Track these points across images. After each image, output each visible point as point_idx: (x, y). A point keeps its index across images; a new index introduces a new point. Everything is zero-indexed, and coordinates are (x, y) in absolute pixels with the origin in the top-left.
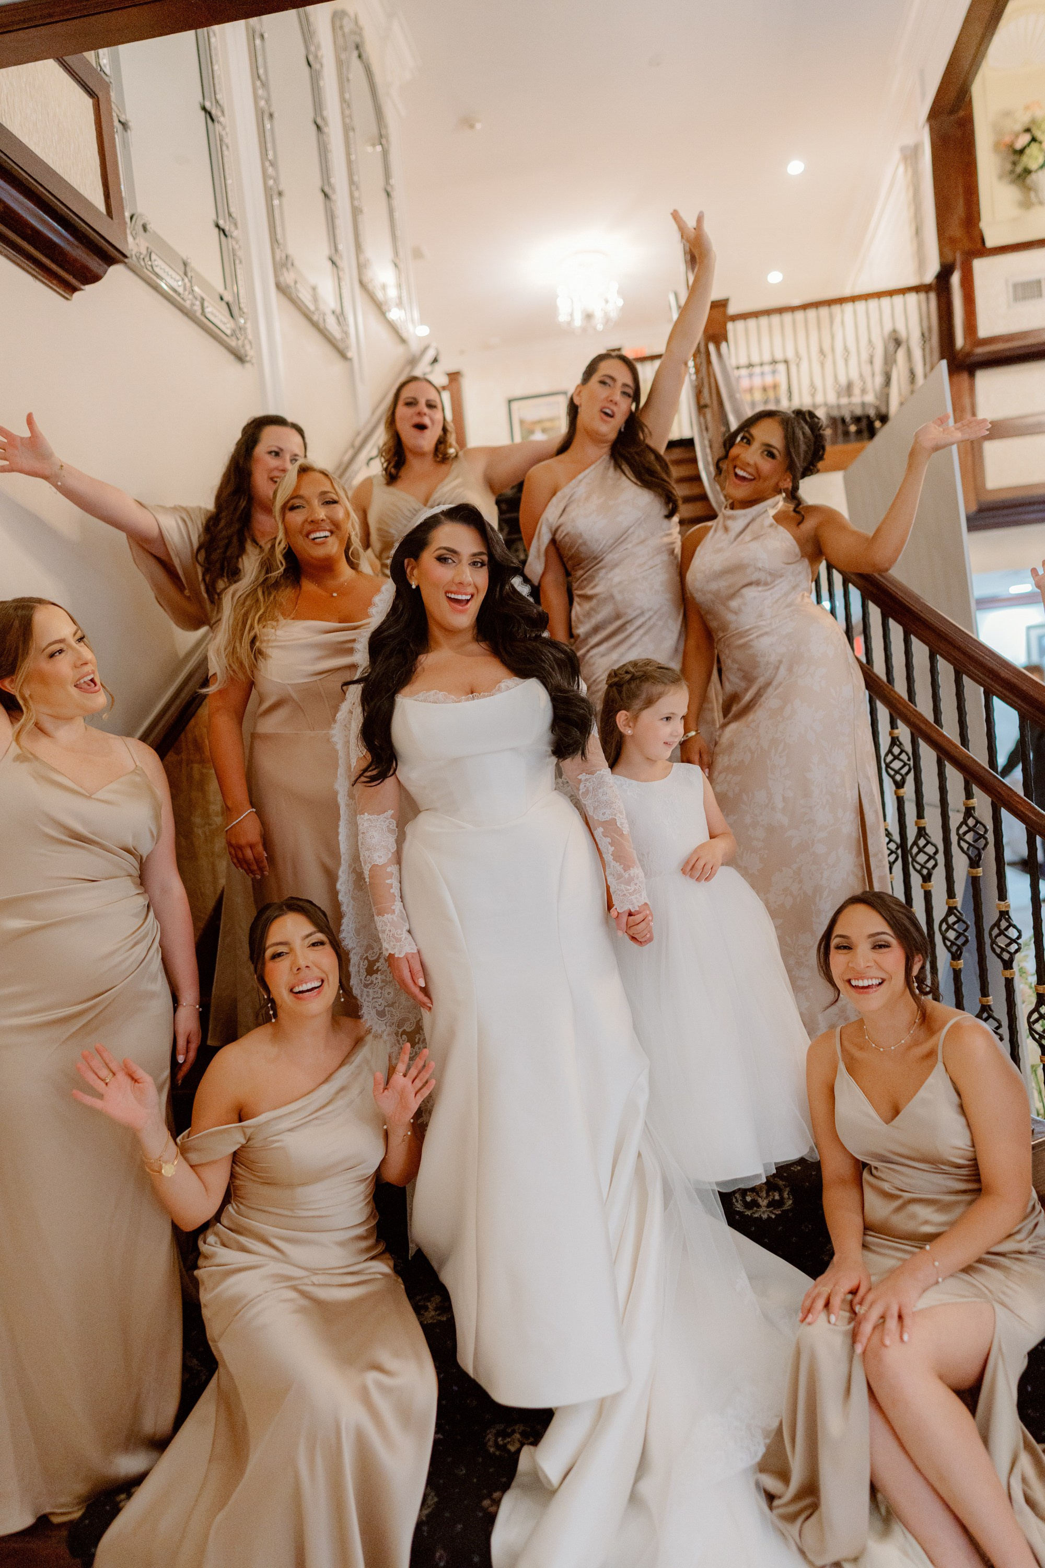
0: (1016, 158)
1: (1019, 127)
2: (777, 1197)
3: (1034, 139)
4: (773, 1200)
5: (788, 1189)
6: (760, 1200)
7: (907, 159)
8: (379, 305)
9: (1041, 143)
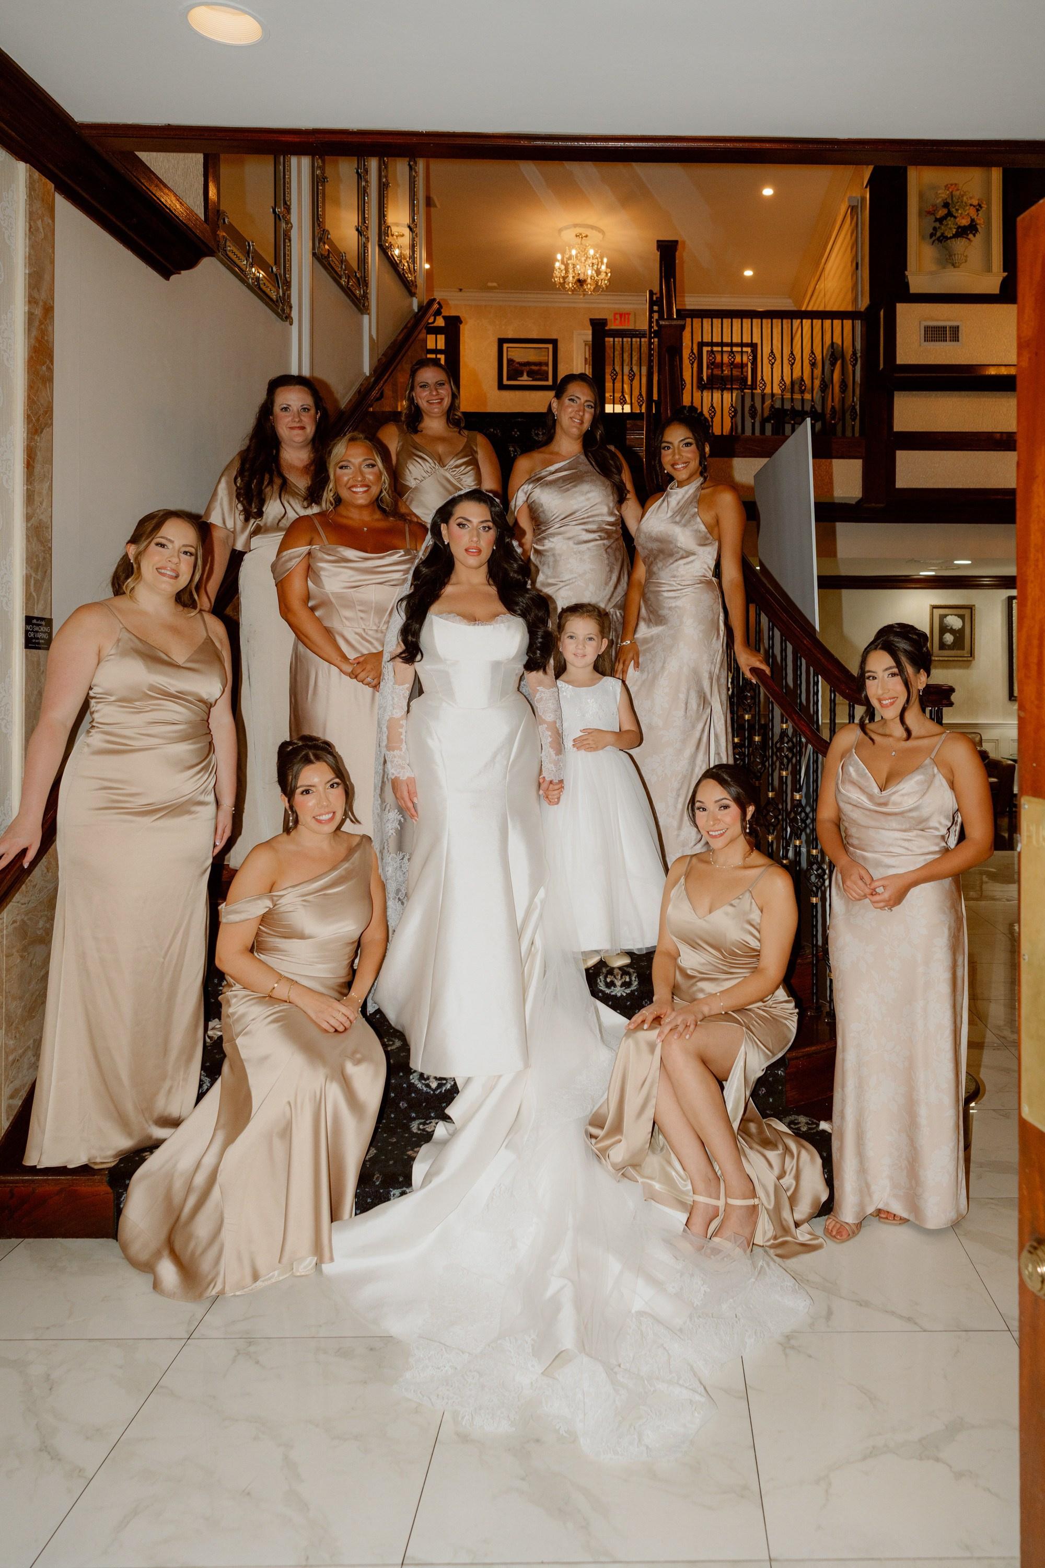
0: (937, 225)
1: (939, 201)
2: (628, 980)
3: (949, 214)
4: (625, 982)
5: (635, 974)
6: (616, 981)
7: (853, 209)
8: (393, 264)
9: (955, 217)
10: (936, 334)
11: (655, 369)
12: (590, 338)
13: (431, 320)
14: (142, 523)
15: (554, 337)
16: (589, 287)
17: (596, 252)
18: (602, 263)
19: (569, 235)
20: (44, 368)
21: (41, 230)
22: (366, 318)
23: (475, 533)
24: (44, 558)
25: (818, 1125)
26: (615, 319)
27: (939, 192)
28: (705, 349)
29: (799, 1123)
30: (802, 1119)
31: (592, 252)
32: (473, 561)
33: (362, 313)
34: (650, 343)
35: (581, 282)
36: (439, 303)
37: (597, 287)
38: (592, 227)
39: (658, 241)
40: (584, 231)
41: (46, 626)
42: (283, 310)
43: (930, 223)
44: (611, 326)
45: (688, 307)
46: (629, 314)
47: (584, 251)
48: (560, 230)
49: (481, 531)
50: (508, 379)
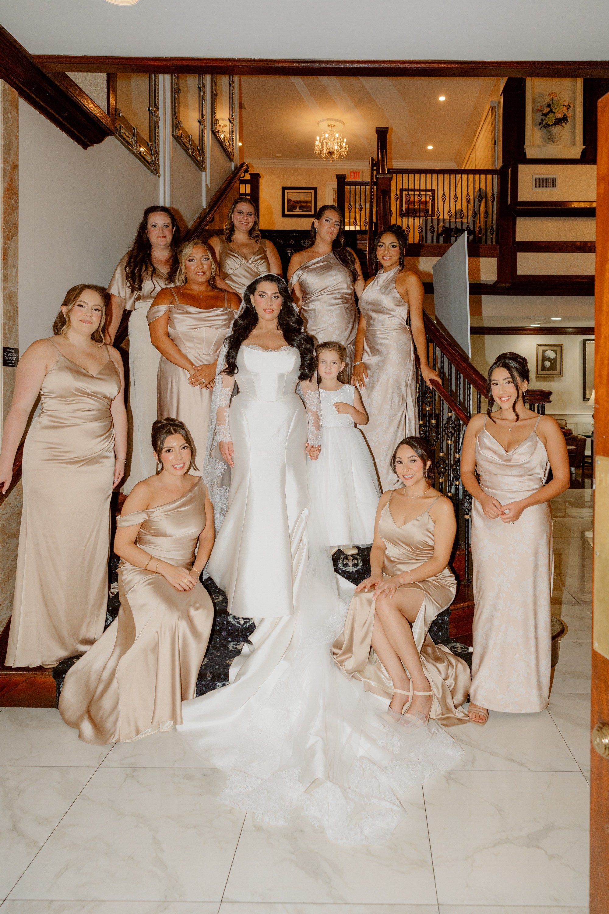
0: (543, 117)
1: (545, 103)
3: (551, 111)
4: (354, 564)
5: (361, 559)
6: (349, 563)
7: (493, 108)
8: (220, 143)
9: (554, 113)
10: (542, 183)
11: (374, 205)
12: (336, 186)
13: (242, 175)
14: (69, 293)
15: (315, 186)
16: (335, 156)
17: (340, 135)
18: (343, 142)
19: (324, 125)
20: (13, 201)
21: (11, 119)
22: (204, 173)
23: (269, 300)
24: (14, 313)
25: (468, 649)
26: (351, 175)
27: (545, 97)
28: (404, 193)
29: (456, 648)
30: (459, 645)
31: (337, 135)
32: (268, 316)
33: (202, 171)
34: (372, 188)
35: (331, 153)
36: (247, 165)
37: (340, 156)
38: (337, 120)
39: (376, 128)
40: (333, 123)
41: (15, 353)
42: (155, 168)
43: (539, 116)
44: (348, 179)
45: (394, 168)
46: (359, 172)
47: (333, 134)
48: (319, 122)
49: (273, 299)
50: (288, 211)
